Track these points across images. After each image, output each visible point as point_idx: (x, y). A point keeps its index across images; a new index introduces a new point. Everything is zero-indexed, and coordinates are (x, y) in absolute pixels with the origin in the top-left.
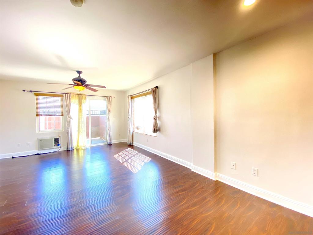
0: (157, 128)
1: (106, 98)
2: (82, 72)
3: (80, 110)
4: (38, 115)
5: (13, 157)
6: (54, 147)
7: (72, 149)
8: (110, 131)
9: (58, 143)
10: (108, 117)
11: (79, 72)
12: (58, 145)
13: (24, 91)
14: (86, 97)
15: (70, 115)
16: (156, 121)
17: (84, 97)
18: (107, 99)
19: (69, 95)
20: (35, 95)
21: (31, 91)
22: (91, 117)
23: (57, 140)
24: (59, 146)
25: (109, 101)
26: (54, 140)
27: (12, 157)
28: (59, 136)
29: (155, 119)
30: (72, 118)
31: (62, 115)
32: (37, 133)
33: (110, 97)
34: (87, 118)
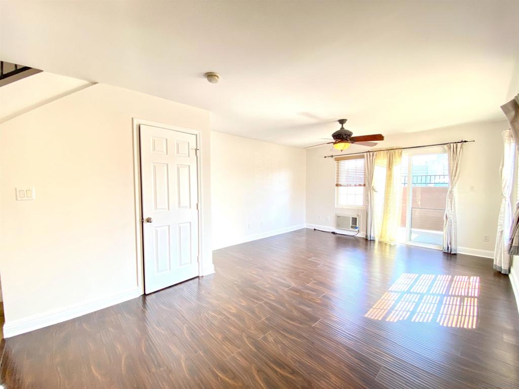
2: (346, 120)
3: (389, 177)
4: (337, 185)
5: (315, 229)
6: (351, 229)
7: (371, 239)
8: (451, 223)
9: (356, 225)
11: (342, 122)
12: (356, 228)
13: (325, 157)
14: (401, 153)
15: (372, 185)
17: (398, 152)
18: (450, 148)
19: (371, 153)
20: (336, 160)
21: (332, 156)
23: (355, 220)
24: (357, 230)
26: (351, 219)
27: (313, 228)
28: (358, 215)
30: (376, 190)
31: (364, 185)
32: (336, 206)
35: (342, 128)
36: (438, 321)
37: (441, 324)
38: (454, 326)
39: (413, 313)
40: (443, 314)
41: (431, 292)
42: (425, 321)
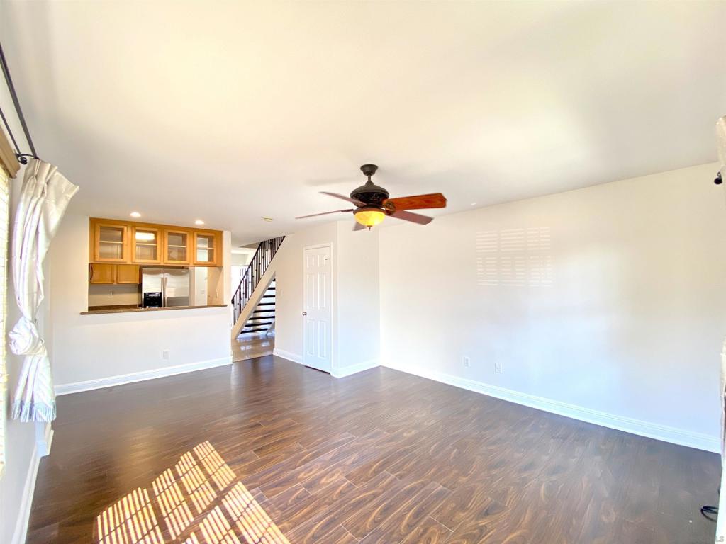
11: (369, 170)
35: (370, 182)
36: (145, 491)
37: (139, 489)
38: (125, 499)
39: (177, 477)
40: (146, 506)
41: (193, 535)
42: (158, 480)
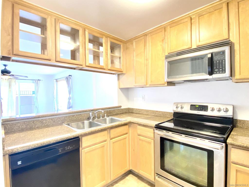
0: (70, 106)
1: (34, 81)
2: (7, 65)
8: (37, 108)
10: (36, 97)
11: (5, 66)
14: (15, 81)
16: (70, 101)
17: (14, 80)
18: (36, 82)
22: (21, 97)
25: (37, 83)
29: (70, 99)
33: (39, 80)
34: (17, 97)
35: (5, 69)
